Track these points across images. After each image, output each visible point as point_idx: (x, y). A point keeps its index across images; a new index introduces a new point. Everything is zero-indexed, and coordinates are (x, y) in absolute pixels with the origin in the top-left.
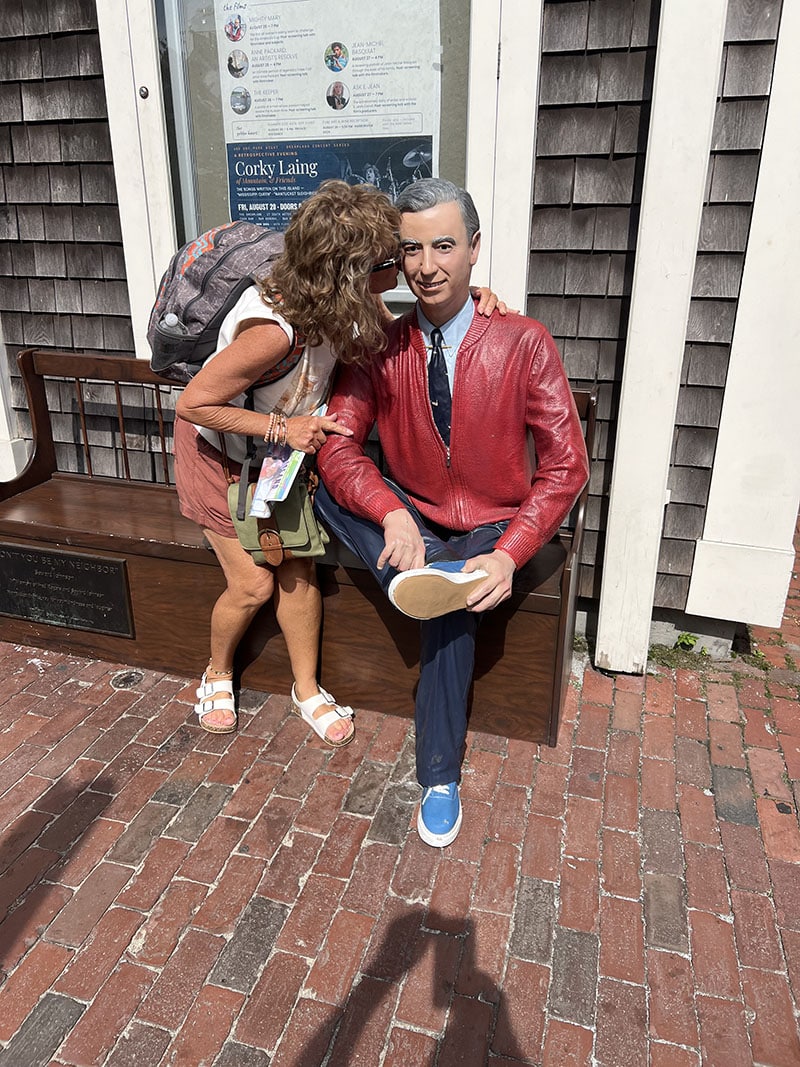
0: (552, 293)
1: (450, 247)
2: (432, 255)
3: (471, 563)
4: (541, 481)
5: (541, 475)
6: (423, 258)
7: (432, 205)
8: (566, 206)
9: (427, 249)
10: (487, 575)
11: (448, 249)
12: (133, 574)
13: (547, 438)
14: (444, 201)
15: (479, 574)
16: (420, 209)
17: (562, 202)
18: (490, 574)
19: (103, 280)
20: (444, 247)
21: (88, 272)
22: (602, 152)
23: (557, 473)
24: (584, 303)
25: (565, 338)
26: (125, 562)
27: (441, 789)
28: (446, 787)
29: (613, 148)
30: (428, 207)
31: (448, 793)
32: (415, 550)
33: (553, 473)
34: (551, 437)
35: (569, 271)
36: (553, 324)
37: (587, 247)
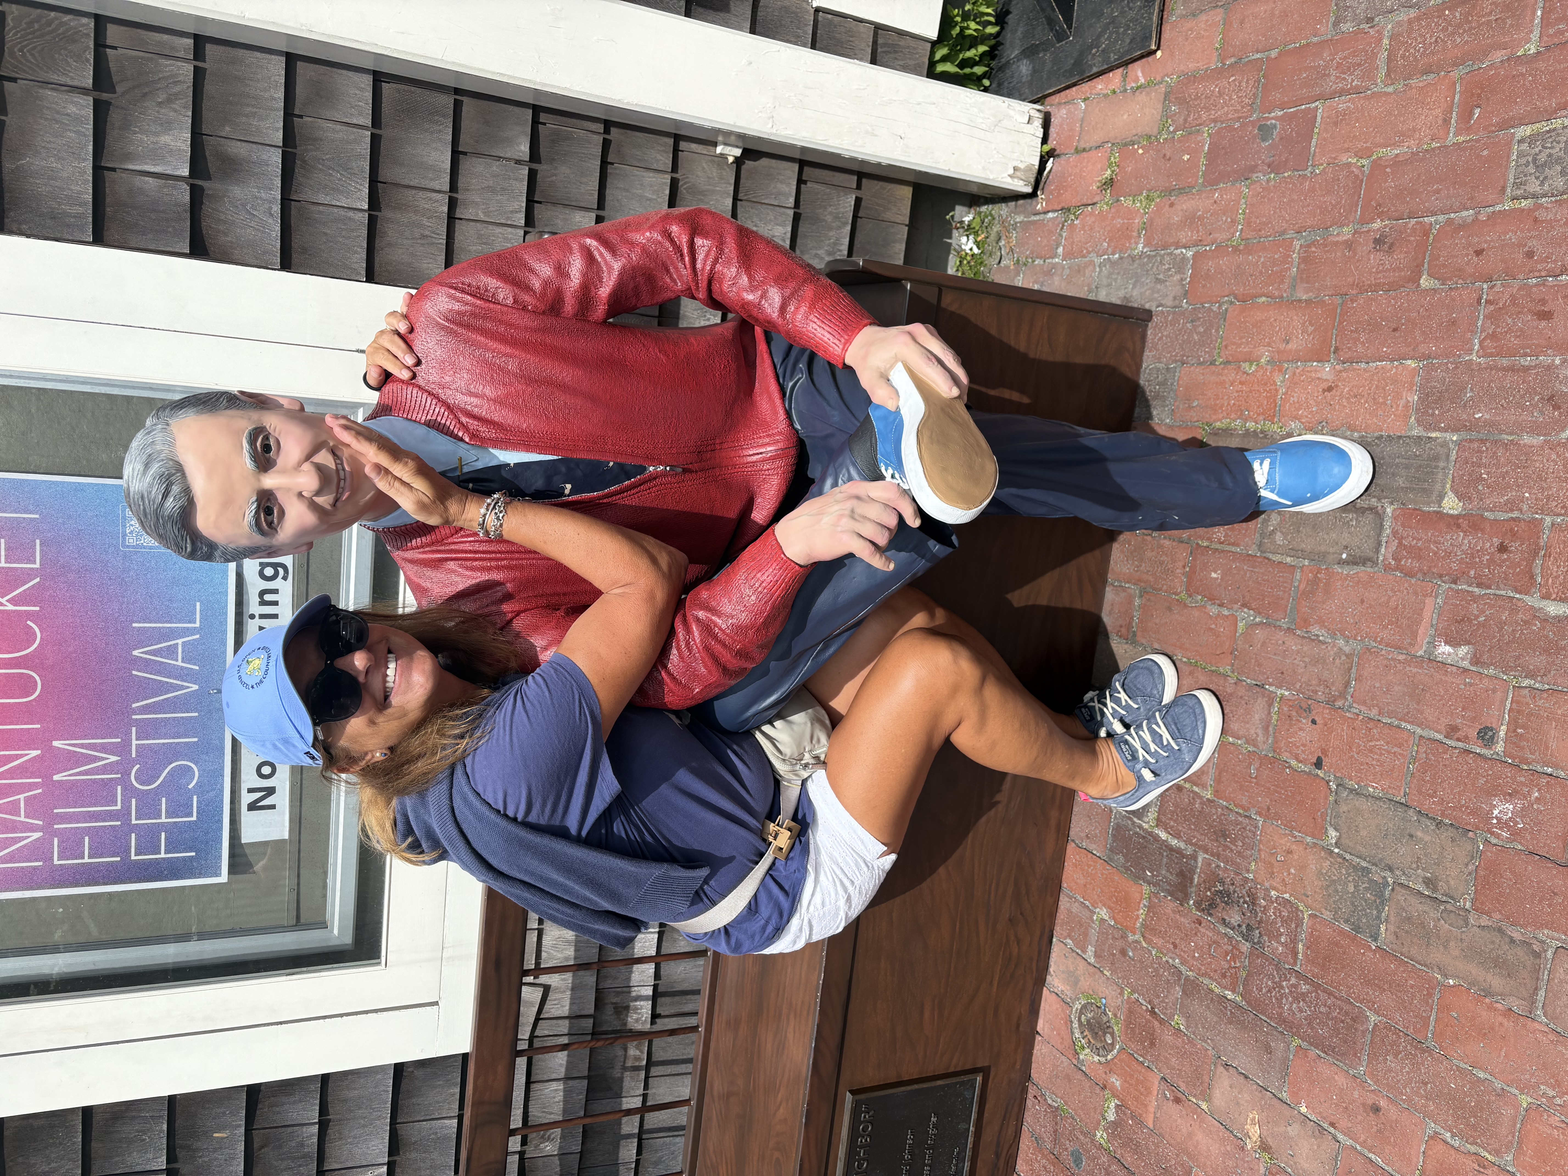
0: (365, 232)
1: (266, 438)
2: (283, 472)
3: (879, 395)
4: (715, 287)
5: (703, 285)
6: (288, 490)
7: (180, 469)
8: (194, 189)
9: (269, 481)
10: (900, 366)
11: (272, 442)
12: (871, 1076)
13: (633, 278)
14: (172, 444)
15: (900, 378)
16: (187, 491)
17: (187, 198)
18: (896, 359)
19: (324, 1125)
20: (267, 448)
21: (305, 1156)
22: (89, 112)
23: (700, 257)
24: (387, 173)
25: (451, 219)
26: (852, 1092)
27: (1261, 471)
28: (1256, 465)
29: (84, 91)
30: (184, 475)
31: (1267, 463)
32: (858, 498)
33: (699, 266)
34: (633, 268)
35: (322, 198)
36: (424, 237)
37: (276, 158)
